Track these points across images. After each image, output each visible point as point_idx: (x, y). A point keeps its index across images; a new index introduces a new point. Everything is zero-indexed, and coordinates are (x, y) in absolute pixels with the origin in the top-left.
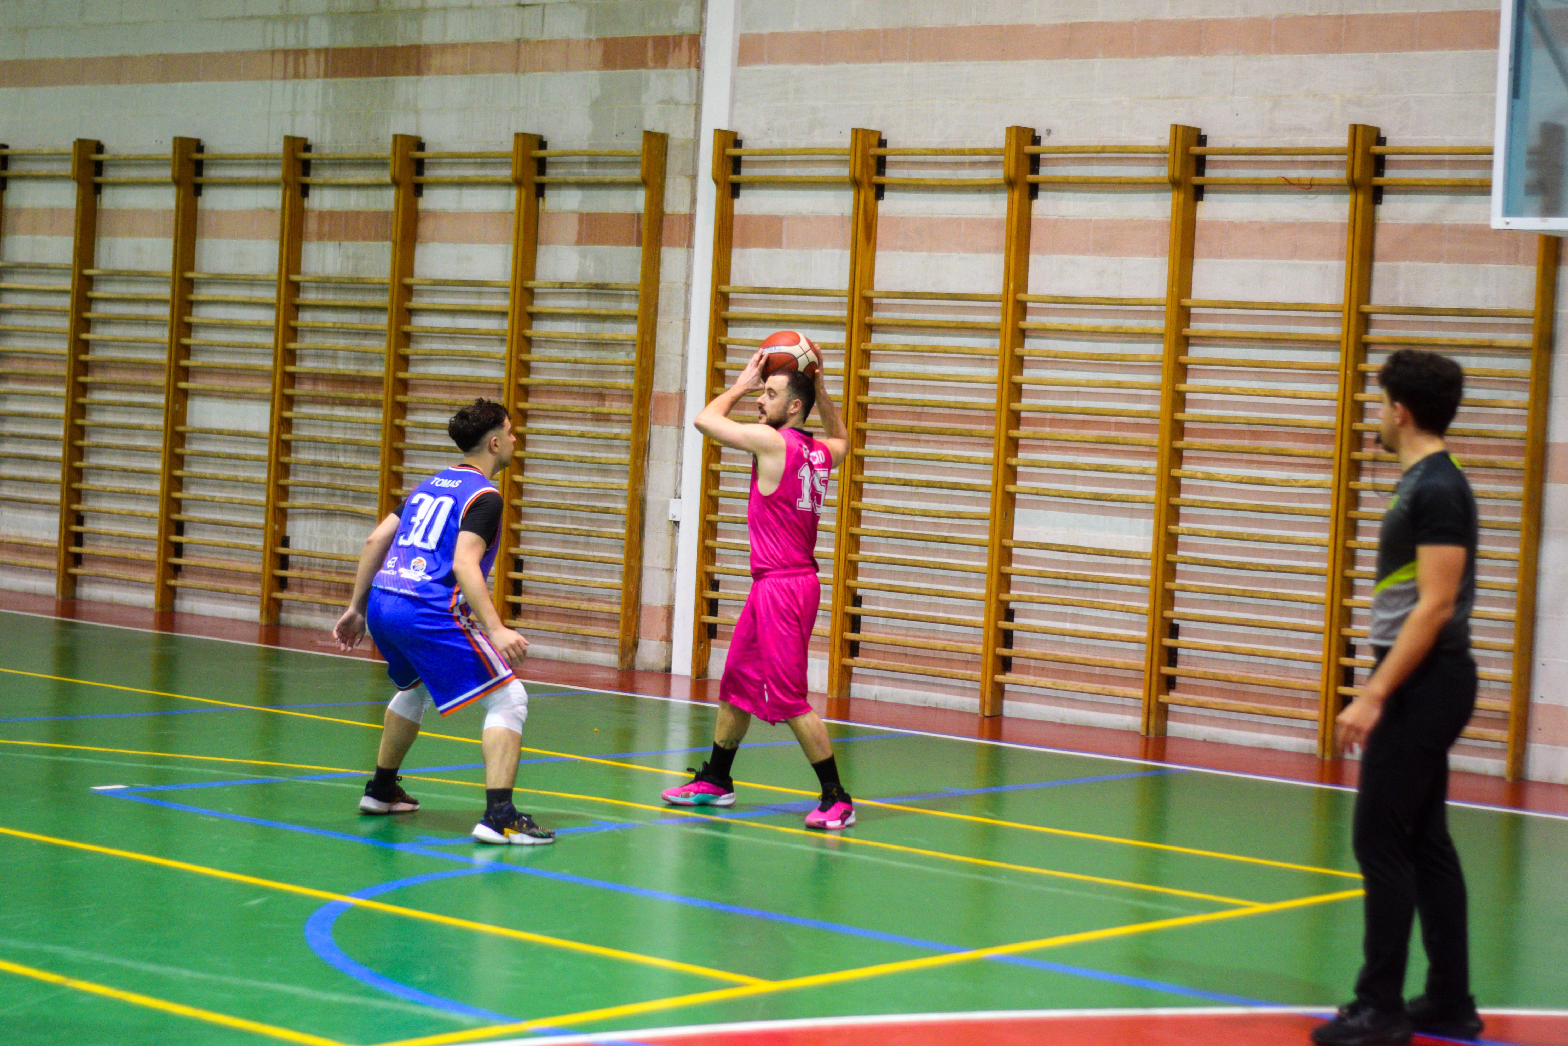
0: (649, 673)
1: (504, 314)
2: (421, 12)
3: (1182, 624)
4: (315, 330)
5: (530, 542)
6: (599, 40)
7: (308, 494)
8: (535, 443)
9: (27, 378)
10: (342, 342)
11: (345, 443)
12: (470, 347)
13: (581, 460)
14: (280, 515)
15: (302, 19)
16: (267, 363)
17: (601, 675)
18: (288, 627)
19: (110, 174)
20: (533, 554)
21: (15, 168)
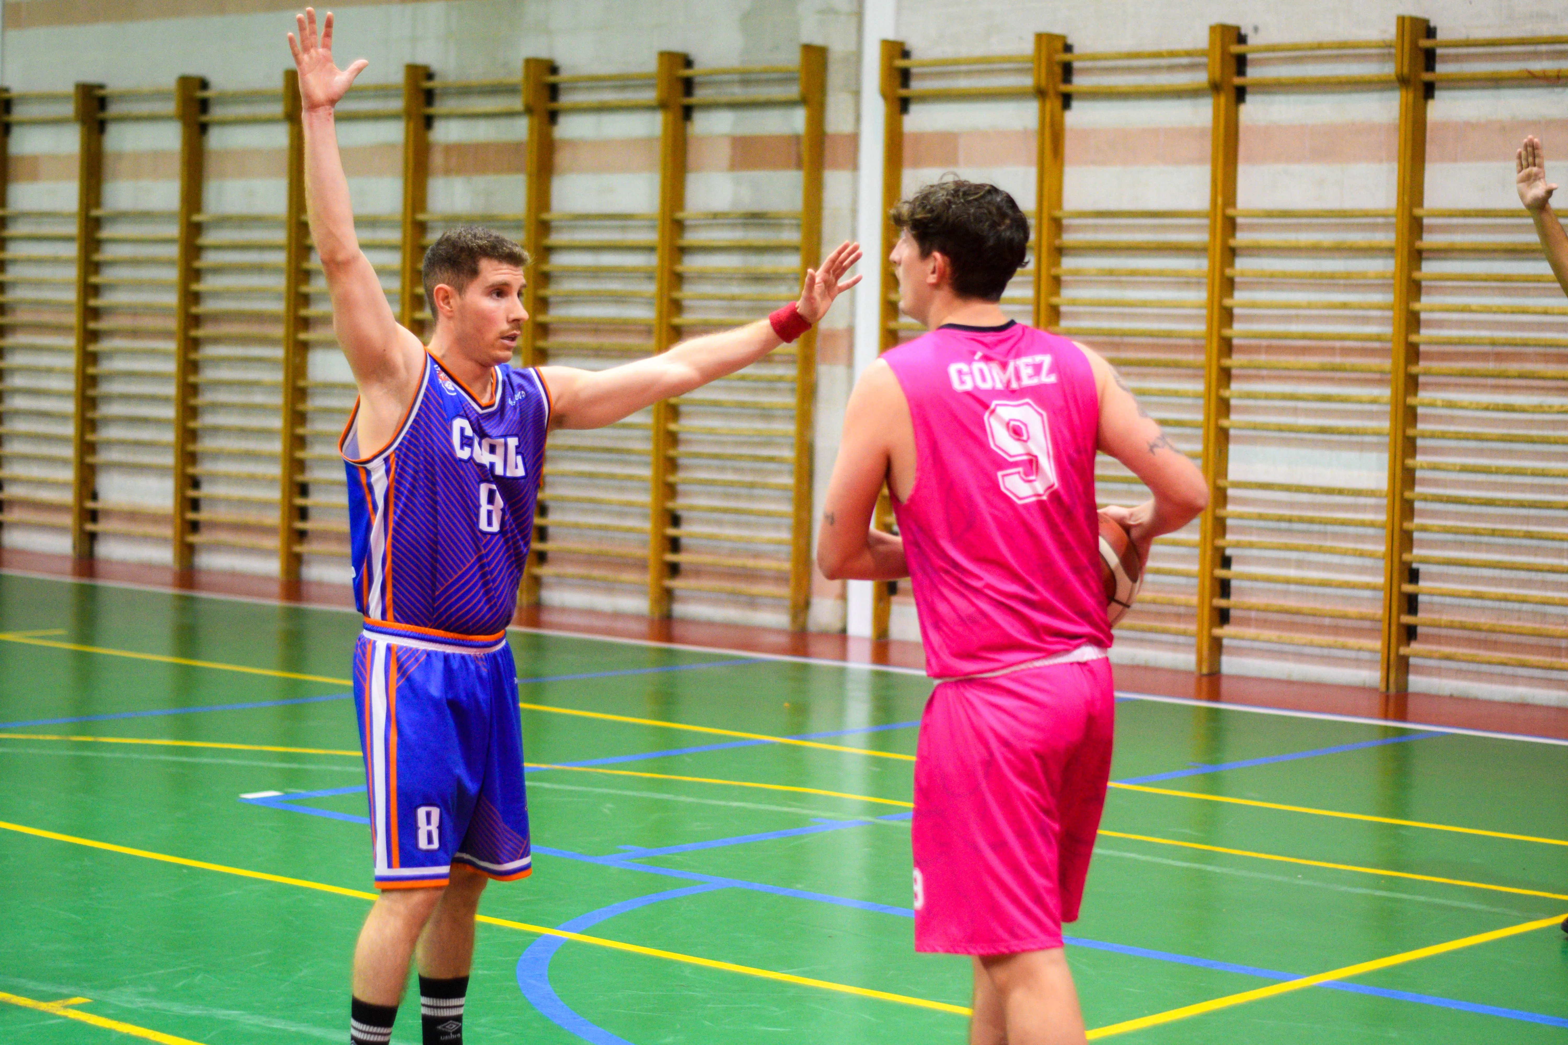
0: (824, 635)
1: (651, 249)
3: (1423, 568)
5: (687, 494)
9: (135, 333)
12: (615, 286)
13: (742, 405)
17: (771, 639)
19: (217, 112)
20: (691, 508)
21: (114, 110)
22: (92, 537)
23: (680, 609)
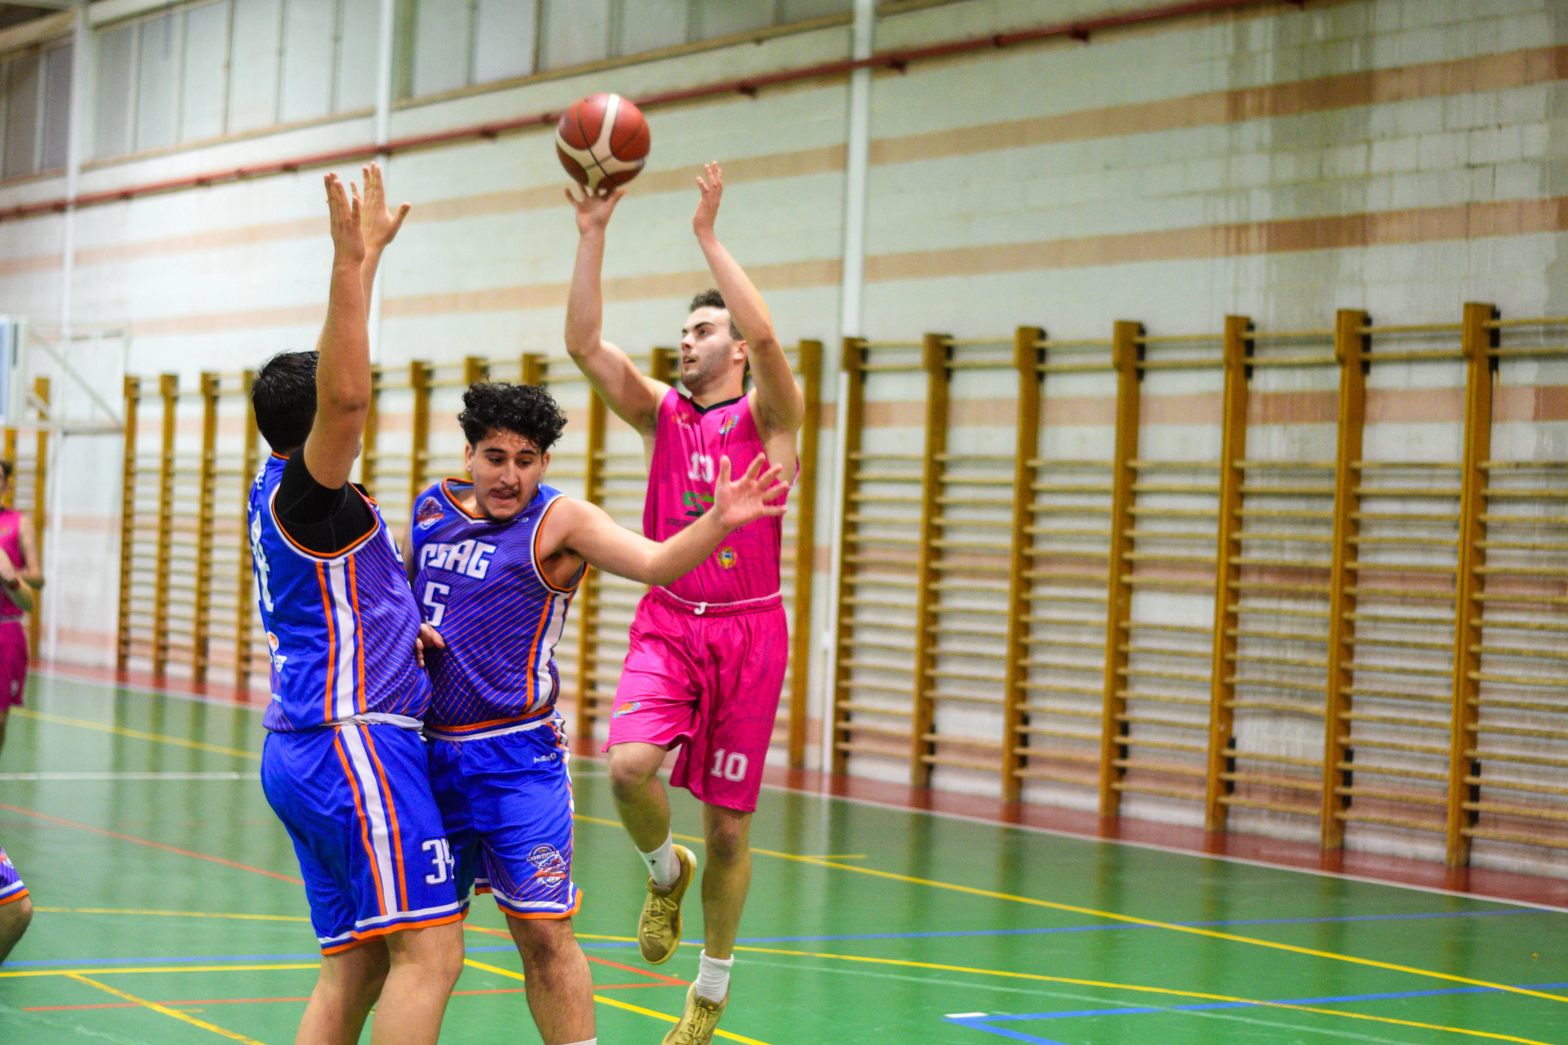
1: (1456, 498)
2: (1366, 179)
4: (1261, 519)
5: (1487, 743)
6: (1554, 200)
7: (1254, 693)
8: (1492, 637)
9: (973, 573)
10: (1288, 531)
11: (1293, 638)
12: (1422, 534)
13: (1540, 655)
14: (1227, 715)
15: (1243, 192)
16: (1211, 555)
18: (1236, 834)
19: (1053, 362)
20: (1491, 757)
21: (960, 359)
22: (930, 768)
23: (1478, 857)
